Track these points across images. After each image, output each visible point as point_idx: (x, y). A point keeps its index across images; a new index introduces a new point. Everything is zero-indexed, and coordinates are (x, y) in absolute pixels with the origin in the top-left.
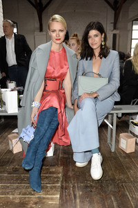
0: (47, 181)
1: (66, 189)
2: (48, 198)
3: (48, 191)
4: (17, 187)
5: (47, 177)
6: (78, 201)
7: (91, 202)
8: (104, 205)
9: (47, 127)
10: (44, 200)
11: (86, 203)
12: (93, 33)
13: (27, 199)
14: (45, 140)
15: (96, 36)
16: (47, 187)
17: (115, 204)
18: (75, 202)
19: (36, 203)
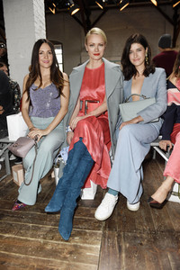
0: (86, 226)
1: (109, 238)
2: (85, 248)
3: (87, 239)
5: (86, 221)
6: (124, 255)
7: (141, 258)
8: (157, 264)
10: (81, 250)
11: (134, 259)
13: (60, 247)
14: (79, 175)
16: (86, 233)
17: (172, 264)
18: (120, 258)
19: (71, 253)
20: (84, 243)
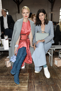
0: (22, 80)
1: (30, 83)
2: (22, 87)
3: (23, 84)
4: (9, 82)
5: (22, 78)
6: (36, 88)
7: (42, 89)
8: (47, 90)
9: (21, 56)
10: (21, 88)
11: (39, 89)
12: (41, 14)
13: (13, 88)
15: (42, 15)
16: (22, 82)
17: (52, 90)
18: (34, 89)
19: (17, 89)
20: (21, 86)
